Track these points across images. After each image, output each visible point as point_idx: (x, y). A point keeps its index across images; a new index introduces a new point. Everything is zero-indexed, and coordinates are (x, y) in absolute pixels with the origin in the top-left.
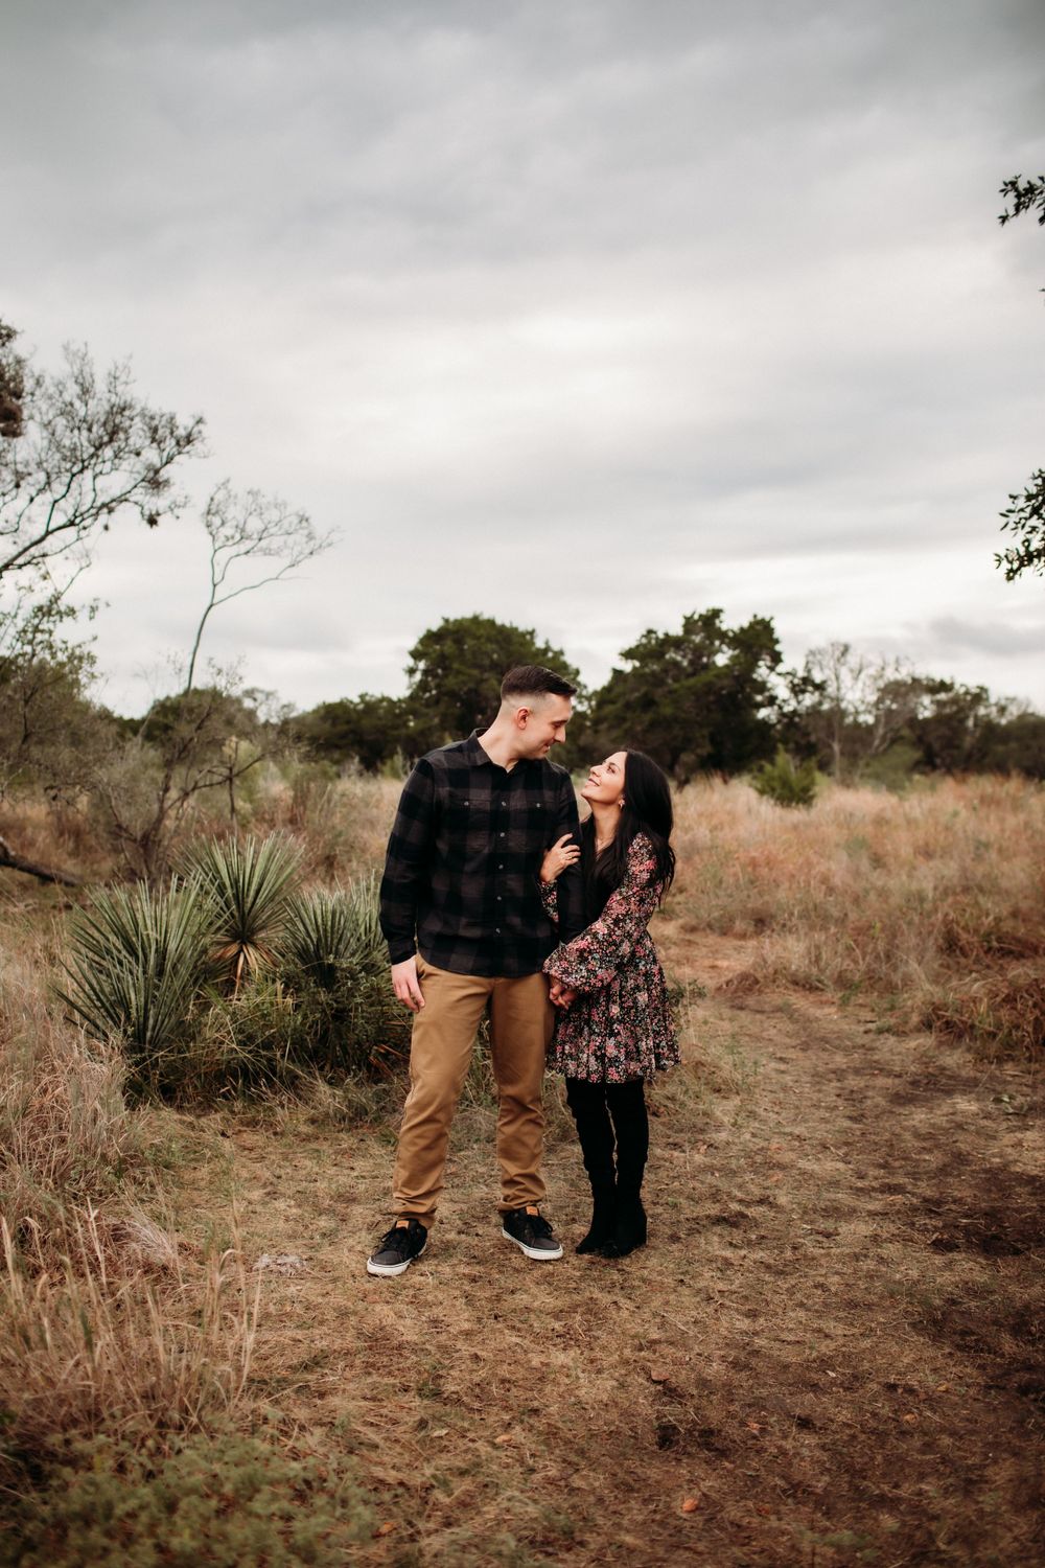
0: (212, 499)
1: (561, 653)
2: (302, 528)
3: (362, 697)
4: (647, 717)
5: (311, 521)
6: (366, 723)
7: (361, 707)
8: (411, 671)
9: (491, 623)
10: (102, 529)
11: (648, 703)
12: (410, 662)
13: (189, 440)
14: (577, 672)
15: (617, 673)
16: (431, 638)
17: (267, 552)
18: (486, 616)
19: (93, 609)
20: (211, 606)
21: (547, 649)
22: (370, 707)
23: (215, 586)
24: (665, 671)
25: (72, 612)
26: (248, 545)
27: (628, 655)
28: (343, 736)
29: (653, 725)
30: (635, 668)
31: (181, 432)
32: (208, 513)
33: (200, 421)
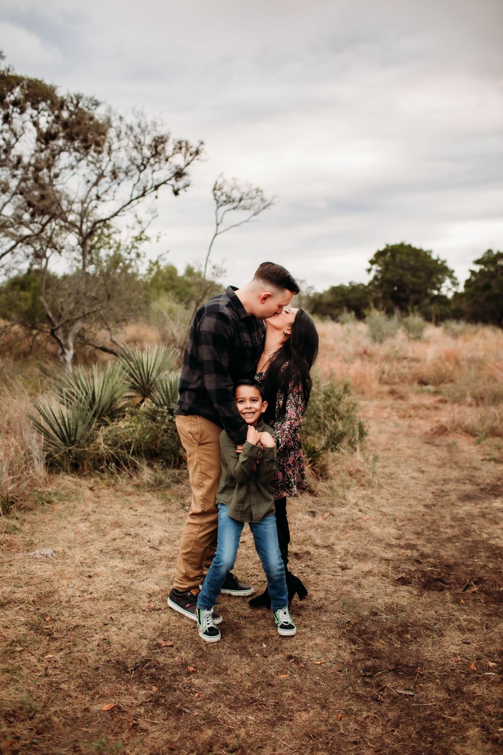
0: (216, 183)
1: (445, 261)
2: (258, 196)
3: (350, 283)
4: (486, 294)
5: (264, 193)
6: (351, 296)
7: (350, 288)
8: (369, 270)
9: (410, 246)
10: (154, 198)
11: (487, 287)
12: (369, 266)
13: (197, 153)
14: (453, 271)
15: (473, 273)
16: (380, 254)
17: (244, 208)
18: (407, 243)
19: (158, 238)
20: (216, 235)
21: (438, 260)
22: (355, 289)
23: (218, 225)
24: (497, 271)
25: (147, 239)
26: (235, 204)
27: (478, 262)
28: (340, 302)
29: (489, 299)
30: (481, 271)
31: (194, 150)
32: (215, 189)
33: (202, 143)
